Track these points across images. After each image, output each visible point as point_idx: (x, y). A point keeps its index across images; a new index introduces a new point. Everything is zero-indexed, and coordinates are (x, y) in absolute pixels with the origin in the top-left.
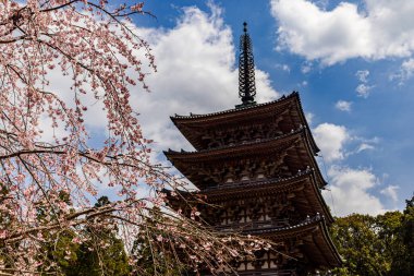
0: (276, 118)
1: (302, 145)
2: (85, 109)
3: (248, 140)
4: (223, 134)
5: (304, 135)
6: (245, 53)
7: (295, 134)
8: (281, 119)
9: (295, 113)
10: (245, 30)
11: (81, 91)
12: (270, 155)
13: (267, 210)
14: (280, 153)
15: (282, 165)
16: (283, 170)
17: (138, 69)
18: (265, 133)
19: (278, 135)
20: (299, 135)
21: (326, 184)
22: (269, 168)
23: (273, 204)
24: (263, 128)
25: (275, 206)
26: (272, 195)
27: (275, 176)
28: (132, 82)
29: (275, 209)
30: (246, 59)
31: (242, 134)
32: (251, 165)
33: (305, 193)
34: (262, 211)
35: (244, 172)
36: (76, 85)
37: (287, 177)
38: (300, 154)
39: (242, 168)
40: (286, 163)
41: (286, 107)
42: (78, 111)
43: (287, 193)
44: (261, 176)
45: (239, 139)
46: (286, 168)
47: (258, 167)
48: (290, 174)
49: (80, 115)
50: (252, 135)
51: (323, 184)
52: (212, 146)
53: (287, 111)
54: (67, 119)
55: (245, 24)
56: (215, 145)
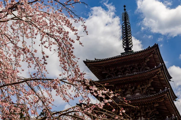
0: (145, 59)
1: (161, 75)
2: (47, 57)
3: (129, 73)
4: (114, 70)
5: (162, 69)
6: (125, 23)
7: (157, 68)
8: (148, 60)
9: (157, 56)
10: (125, 10)
11: (45, 47)
12: (143, 81)
13: (142, 114)
14: (149, 80)
15: (150, 87)
16: (151, 90)
17: (76, 34)
18: (139, 69)
19: (147, 69)
20: (159, 69)
21: (176, 97)
22: (143, 89)
23: (145, 110)
24: (138, 65)
25: (147, 111)
26: (145, 105)
27: (146, 93)
28: (72, 41)
29: (147, 113)
30: (126, 26)
31: (126, 69)
32: (132, 88)
33: (164, 103)
34: (139, 115)
35: (128, 92)
36: (42, 44)
37: (153, 94)
38: (160, 80)
39: (126, 89)
40: (152, 86)
41: (151, 53)
42: (44, 58)
43: (154, 103)
44: (138, 94)
45: (124, 72)
46: (152, 89)
47: (136, 88)
48: (155, 92)
49: (45, 60)
50: (131, 70)
51: (175, 98)
52: (108, 77)
53: (152, 55)
54: (35, 63)
55: (125, 6)
56: (109, 77)
